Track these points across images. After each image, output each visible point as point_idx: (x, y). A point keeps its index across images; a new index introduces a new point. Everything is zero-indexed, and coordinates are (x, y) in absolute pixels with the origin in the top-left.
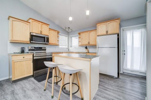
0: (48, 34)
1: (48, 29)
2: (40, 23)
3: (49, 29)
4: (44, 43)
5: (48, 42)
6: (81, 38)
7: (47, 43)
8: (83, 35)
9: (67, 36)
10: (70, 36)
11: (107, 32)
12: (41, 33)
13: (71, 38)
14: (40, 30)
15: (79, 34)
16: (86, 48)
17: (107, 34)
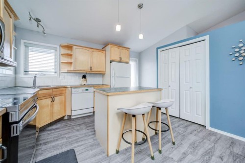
6: (74, 56)
17: (120, 61)
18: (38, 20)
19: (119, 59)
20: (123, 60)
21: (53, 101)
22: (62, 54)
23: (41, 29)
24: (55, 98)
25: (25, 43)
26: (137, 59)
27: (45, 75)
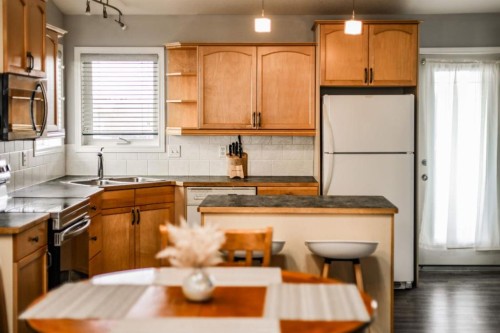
10: (78, 51)
11: (369, 73)
16: (236, 150)
17: (368, 86)
19: (359, 78)
20: (379, 78)
21: (136, 220)
24: (142, 213)
27: (129, 143)
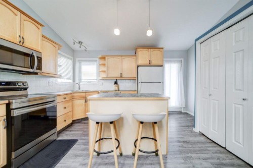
0: (39, 49)
1: (40, 37)
2: (19, 13)
3: (43, 36)
4: (31, 70)
5: (41, 70)
6: (106, 65)
7: (38, 71)
8: (110, 61)
9: (71, 59)
10: (77, 59)
11: (150, 62)
12: (22, 43)
13: (80, 63)
14: (18, 34)
15: (103, 58)
16: (116, 83)
17: (150, 65)
18: (80, 43)
19: (148, 63)
20: (153, 63)
22: (100, 65)
23: (83, 48)
25: (78, 60)
26: (183, 59)
27: (90, 82)
